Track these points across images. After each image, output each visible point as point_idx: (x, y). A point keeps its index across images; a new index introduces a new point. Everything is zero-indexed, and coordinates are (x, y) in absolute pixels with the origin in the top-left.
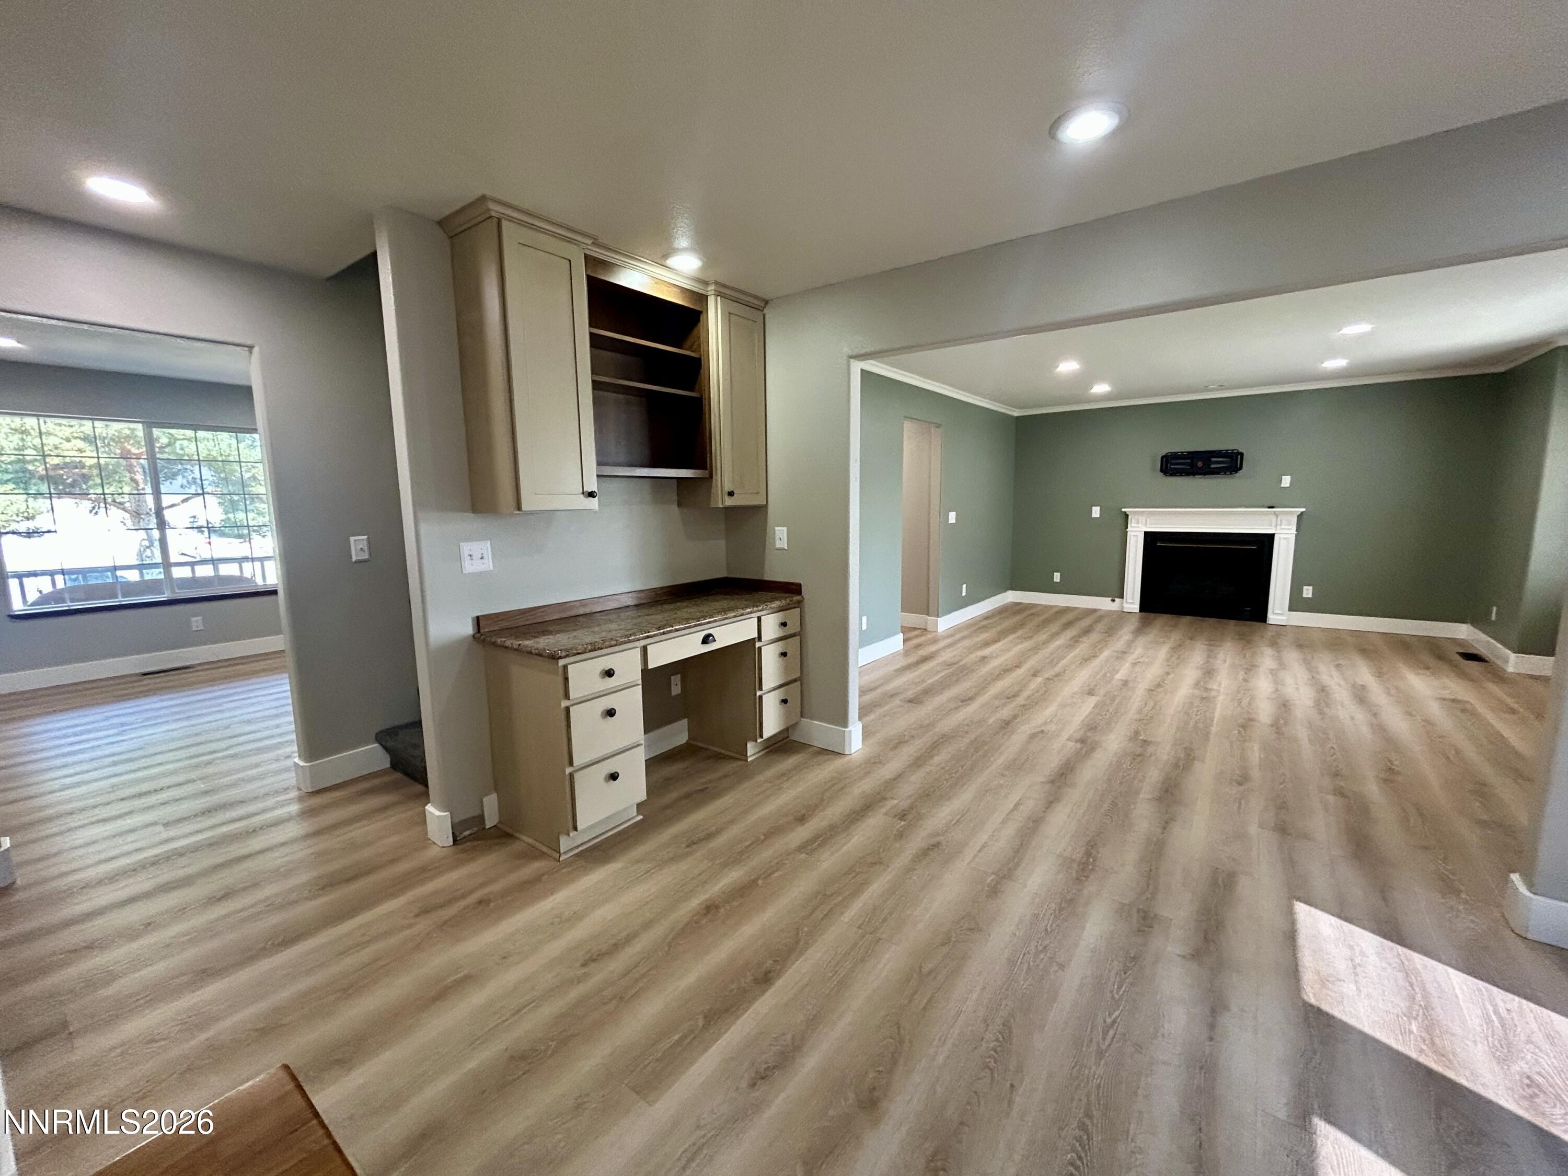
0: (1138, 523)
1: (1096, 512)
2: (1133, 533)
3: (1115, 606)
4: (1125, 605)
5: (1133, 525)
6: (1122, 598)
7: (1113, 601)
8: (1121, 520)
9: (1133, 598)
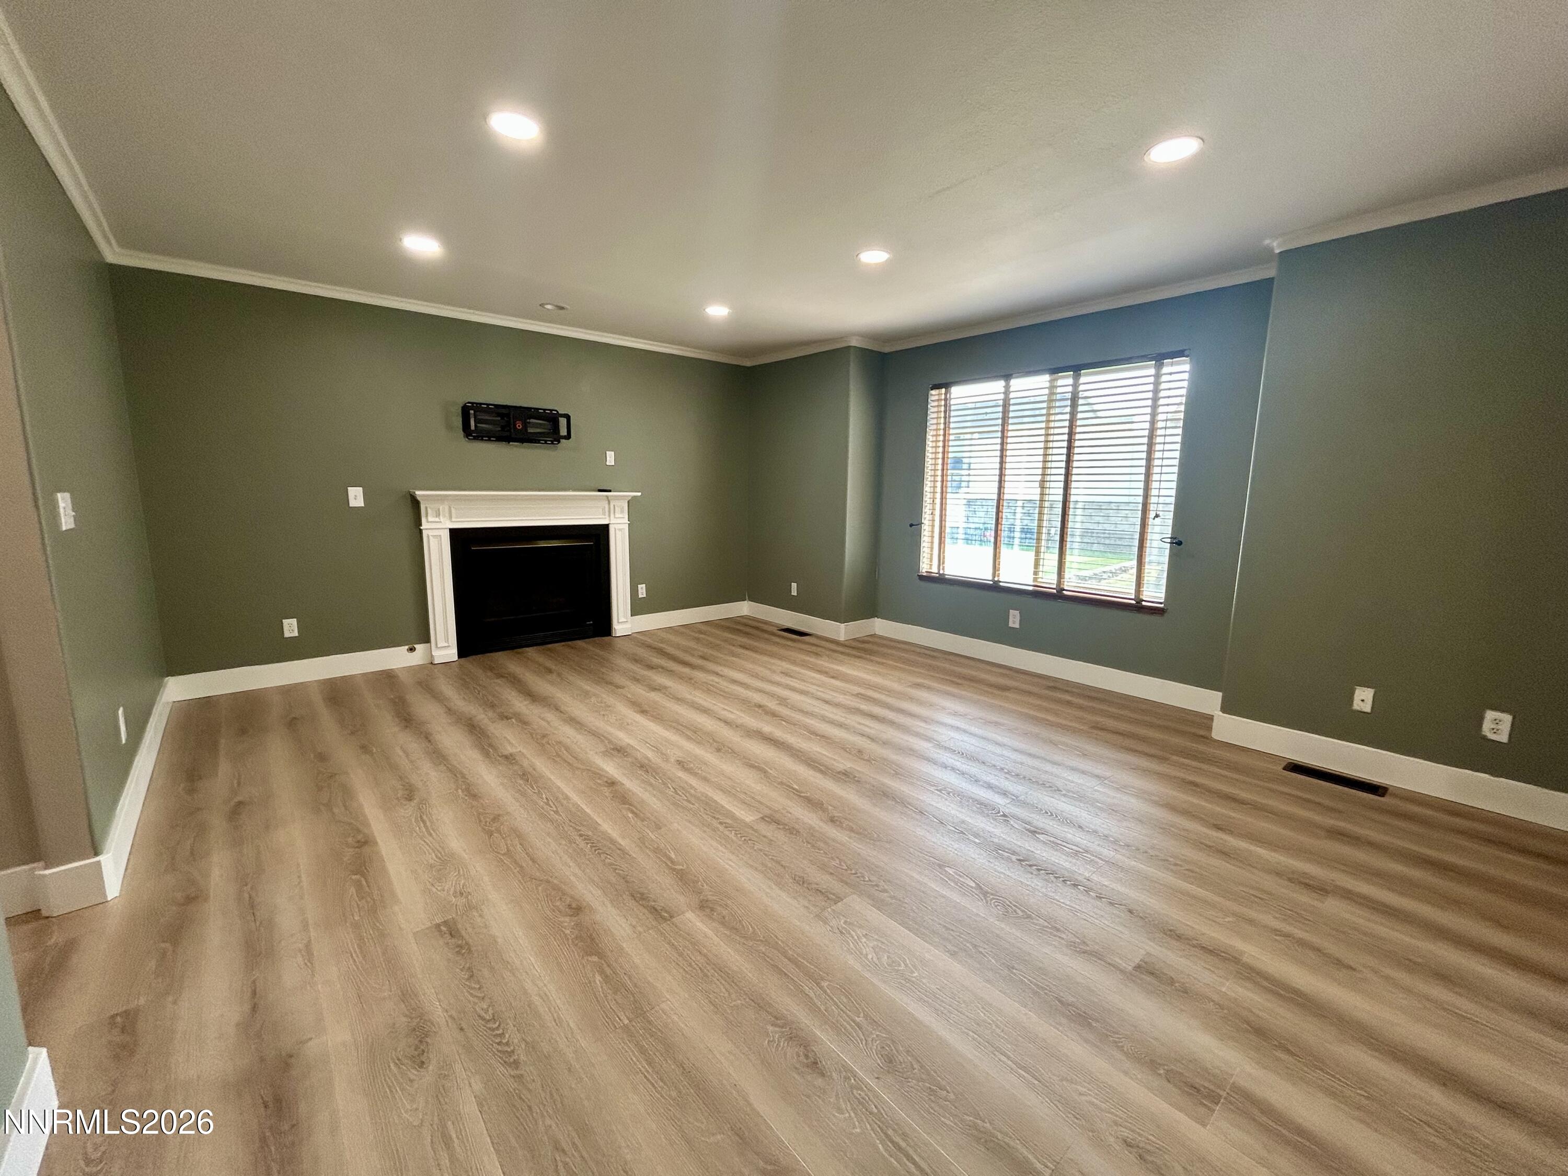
0: (438, 515)
1: (356, 497)
2: (431, 533)
3: (418, 656)
4: (435, 653)
5: (430, 519)
6: (427, 641)
7: (412, 650)
8: (406, 510)
9: (447, 641)
